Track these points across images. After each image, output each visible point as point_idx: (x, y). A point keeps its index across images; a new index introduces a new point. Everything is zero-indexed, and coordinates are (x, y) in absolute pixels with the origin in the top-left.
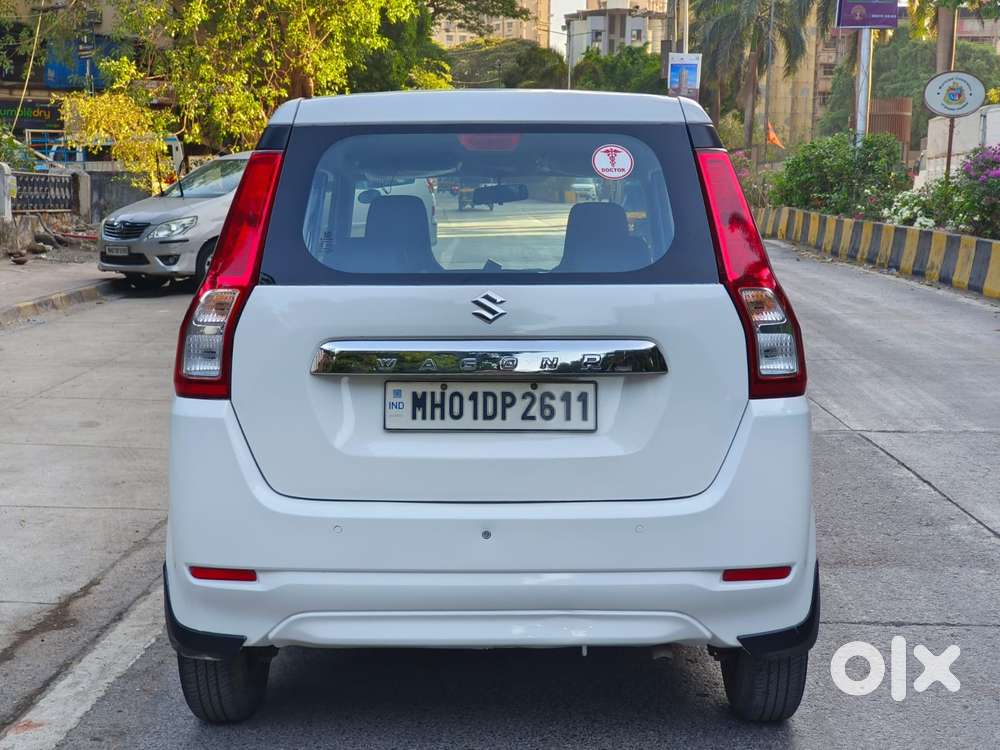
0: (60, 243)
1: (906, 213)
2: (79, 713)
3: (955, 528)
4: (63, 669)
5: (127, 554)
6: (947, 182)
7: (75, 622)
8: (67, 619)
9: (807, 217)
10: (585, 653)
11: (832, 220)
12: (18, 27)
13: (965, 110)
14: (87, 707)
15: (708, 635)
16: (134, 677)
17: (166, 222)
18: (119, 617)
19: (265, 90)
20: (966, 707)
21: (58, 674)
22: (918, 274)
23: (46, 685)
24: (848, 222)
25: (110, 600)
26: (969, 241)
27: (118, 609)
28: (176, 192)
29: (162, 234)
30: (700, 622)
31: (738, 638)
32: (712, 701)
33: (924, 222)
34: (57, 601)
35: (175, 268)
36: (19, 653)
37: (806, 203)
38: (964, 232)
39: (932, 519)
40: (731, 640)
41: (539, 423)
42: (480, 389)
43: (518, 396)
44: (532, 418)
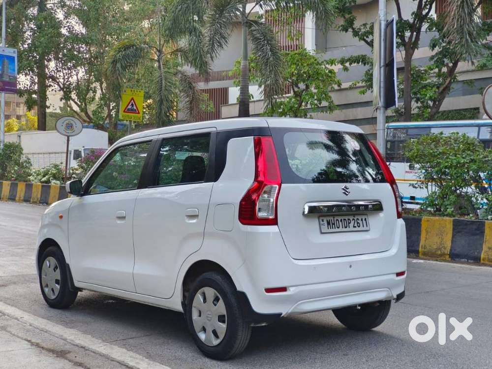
13: (74, 133)
24: (6, 183)
30: (391, 291)
31: (397, 296)
41: (357, 229)
42: (343, 218)
43: (351, 220)
44: (355, 227)
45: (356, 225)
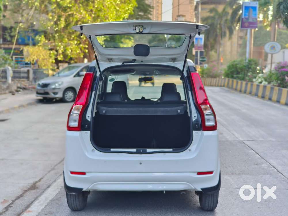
0: (24, 89)
1: (260, 80)
2: (41, 209)
3: (263, 165)
4: (36, 199)
5: (49, 172)
6: (271, 72)
7: (37, 188)
8: (36, 187)
9: (233, 81)
10: (164, 192)
11: (240, 82)
12: (11, 28)
13: (275, 52)
14: (43, 207)
15: (194, 188)
16: (54, 200)
17: (54, 83)
18: (49, 187)
19: (81, 45)
20: (259, 207)
21: (35, 200)
22: (263, 97)
23: (32, 202)
24: (244, 83)
25: (46, 183)
26: (277, 88)
27: (48, 185)
28: (57, 75)
29: (53, 87)
30: (192, 185)
31: (201, 189)
32: (196, 206)
33: (264, 83)
34: (33, 183)
35: (57, 96)
36: (24, 195)
37: (233, 77)
38: (275, 86)
39: (257, 163)
40: (199, 189)
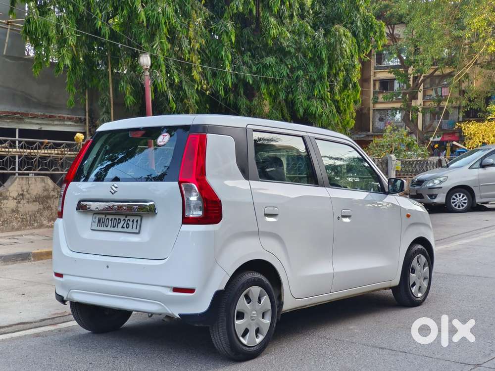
15: (170, 312)
17: (432, 179)
30: (168, 307)
35: (435, 201)
41: (125, 230)
42: (113, 217)
43: (122, 220)
44: (124, 228)
45: (125, 226)
